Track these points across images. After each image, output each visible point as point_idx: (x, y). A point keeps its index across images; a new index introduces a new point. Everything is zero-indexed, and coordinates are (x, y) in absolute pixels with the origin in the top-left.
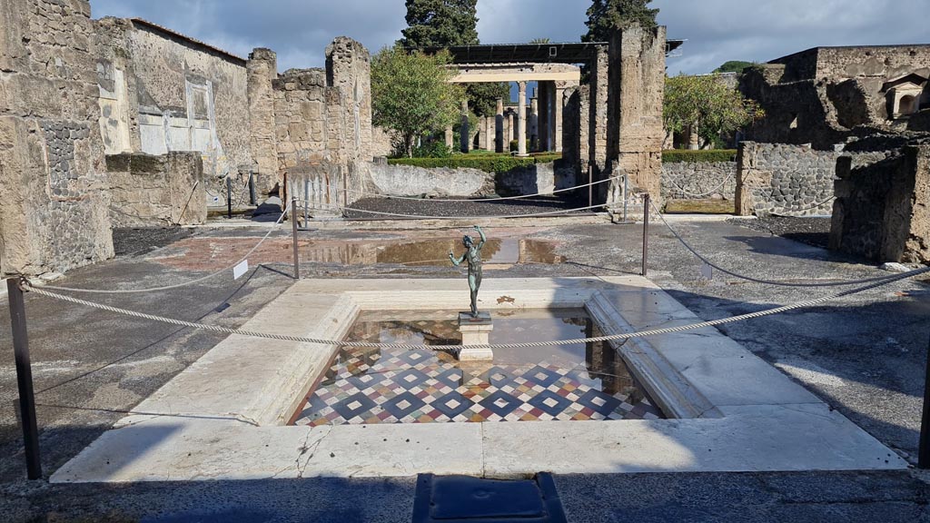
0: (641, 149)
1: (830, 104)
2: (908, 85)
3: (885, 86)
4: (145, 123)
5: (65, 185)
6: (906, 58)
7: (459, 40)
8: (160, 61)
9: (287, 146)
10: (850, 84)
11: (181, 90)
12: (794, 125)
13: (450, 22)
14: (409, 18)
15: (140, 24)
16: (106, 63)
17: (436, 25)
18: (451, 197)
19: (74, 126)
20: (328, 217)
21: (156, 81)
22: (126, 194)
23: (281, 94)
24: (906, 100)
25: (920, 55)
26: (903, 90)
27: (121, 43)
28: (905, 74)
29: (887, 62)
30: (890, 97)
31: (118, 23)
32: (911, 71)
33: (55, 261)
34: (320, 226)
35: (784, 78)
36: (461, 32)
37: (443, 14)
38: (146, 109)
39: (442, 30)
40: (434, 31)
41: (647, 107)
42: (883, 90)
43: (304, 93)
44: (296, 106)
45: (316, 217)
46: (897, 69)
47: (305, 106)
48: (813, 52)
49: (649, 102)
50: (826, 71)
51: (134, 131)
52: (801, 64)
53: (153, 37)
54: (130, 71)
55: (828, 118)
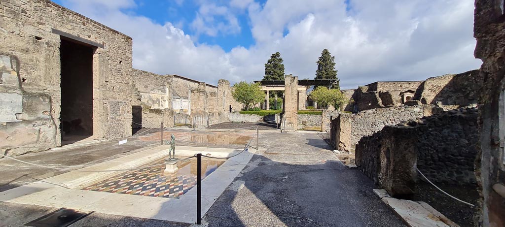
0: (291, 111)
1: (380, 99)
2: (408, 93)
3: (401, 94)
4: (175, 101)
5: (115, 117)
6: (408, 85)
7: (279, 79)
8: (181, 85)
9: (193, 108)
10: (387, 93)
11: (187, 92)
12: (370, 104)
13: (277, 74)
14: (266, 73)
15: (176, 76)
16: (164, 85)
17: (273, 75)
18: (250, 123)
19: (121, 102)
20: (202, 127)
21: (179, 90)
22: (154, 119)
23: (193, 94)
24: (408, 98)
25: (412, 84)
26: (407, 95)
27: (170, 81)
28: (407, 90)
29: (401, 86)
30: (403, 97)
31: (169, 76)
32: (409, 89)
33: (109, 137)
34: (199, 129)
35: (368, 91)
36: (280, 77)
37: (275, 72)
38: (175, 97)
39: (274, 76)
40: (272, 77)
41: (293, 99)
42: (400, 95)
43: (198, 94)
44: (196, 97)
45: (199, 127)
46: (405, 88)
47: (198, 97)
48: (377, 83)
49: (293, 97)
50: (380, 89)
51: (170, 102)
52: (373, 87)
53: (180, 79)
54: (170, 88)
55: (379, 103)
